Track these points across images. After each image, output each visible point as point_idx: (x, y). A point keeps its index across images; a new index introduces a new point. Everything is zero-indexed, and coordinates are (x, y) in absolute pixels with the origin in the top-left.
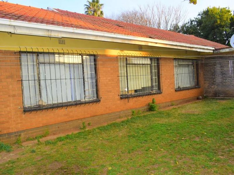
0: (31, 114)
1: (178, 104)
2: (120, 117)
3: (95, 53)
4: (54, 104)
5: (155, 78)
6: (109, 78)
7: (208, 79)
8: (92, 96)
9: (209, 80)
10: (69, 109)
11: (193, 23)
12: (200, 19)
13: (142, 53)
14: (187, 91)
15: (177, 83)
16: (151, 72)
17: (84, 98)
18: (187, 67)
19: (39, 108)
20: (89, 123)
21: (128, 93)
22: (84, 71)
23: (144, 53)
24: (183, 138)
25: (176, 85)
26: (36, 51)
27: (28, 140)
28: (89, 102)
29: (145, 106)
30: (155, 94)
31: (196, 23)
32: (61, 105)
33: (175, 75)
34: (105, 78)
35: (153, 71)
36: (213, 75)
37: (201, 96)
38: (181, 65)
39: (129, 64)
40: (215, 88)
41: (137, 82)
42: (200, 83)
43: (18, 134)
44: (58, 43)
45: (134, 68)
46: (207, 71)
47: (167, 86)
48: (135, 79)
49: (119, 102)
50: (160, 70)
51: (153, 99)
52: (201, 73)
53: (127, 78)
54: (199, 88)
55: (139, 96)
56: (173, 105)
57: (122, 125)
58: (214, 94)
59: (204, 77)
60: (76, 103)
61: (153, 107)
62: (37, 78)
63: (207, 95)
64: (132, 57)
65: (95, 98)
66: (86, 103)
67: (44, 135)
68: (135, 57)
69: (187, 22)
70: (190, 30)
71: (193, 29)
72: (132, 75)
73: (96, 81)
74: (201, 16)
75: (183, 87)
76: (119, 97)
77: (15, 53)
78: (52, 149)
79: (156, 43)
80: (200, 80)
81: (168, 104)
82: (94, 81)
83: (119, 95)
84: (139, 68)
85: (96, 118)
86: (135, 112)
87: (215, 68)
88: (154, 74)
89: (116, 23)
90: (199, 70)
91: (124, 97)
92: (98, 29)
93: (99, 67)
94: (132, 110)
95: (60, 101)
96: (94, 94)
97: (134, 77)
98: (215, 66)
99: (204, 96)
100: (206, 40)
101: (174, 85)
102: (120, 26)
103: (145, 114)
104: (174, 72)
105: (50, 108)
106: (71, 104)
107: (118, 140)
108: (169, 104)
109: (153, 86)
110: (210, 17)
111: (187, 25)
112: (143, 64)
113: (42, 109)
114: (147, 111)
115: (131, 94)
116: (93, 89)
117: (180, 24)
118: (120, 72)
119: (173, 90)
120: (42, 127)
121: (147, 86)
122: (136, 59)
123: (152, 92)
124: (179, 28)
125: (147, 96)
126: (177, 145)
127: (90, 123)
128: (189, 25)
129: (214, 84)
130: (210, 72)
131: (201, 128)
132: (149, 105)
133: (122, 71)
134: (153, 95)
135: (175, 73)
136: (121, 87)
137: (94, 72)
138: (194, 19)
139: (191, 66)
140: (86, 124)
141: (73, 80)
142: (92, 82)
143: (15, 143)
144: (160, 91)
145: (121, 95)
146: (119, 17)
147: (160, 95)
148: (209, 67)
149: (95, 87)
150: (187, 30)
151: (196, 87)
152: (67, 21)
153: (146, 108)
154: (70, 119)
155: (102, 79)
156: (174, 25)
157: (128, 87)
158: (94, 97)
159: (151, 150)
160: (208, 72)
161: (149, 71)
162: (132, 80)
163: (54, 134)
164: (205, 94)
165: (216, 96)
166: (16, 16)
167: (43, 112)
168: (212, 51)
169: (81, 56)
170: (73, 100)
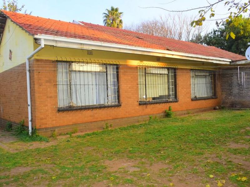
0: (63, 113)
1: (193, 113)
2: (138, 122)
3: (118, 63)
4: (82, 106)
5: (172, 87)
6: (129, 86)
7: (225, 90)
8: (114, 101)
9: (227, 91)
10: (95, 111)
11: (217, 33)
12: (224, 29)
13: (160, 63)
14: (203, 101)
15: (194, 93)
16: (168, 82)
17: (107, 103)
18: (204, 77)
19: (70, 109)
20: (110, 125)
21: (146, 100)
22: (108, 79)
23: (162, 64)
24: (191, 134)
25: (192, 94)
26: (70, 60)
27: (60, 134)
28: (111, 106)
29: (162, 112)
30: (171, 102)
31: (219, 33)
32: (88, 107)
33: (192, 85)
34: (126, 86)
35: (170, 80)
36: (230, 86)
37: (217, 106)
38: (197, 75)
39: (148, 73)
40: (232, 99)
41: (155, 90)
42: (217, 94)
43: (53, 129)
44: (87, 54)
45: (152, 77)
46: (224, 82)
47: (184, 95)
48: (152, 88)
49: (138, 107)
50: (177, 80)
51: (170, 106)
52: (218, 83)
53: (146, 86)
54: (216, 98)
55: (157, 103)
56: (189, 114)
57: (140, 127)
58: (231, 105)
59: (221, 88)
60: (100, 106)
61: (170, 114)
62: (69, 83)
63: (224, 106)
64: (151, 67)
65: (117, 103)
66: (108, 107)
67: (73, 132)
68: (153, 67)
69: (210, 32)
70: (213, 40)
71: (216, 40)
72: (150, 83)
73: (118, 88)
74: (225, 26)
75: (199, 97)
76: (138, 103)
77: (53, 62)
78: (83, 140)
79: (173, 55)
80: (217, 91)
81: (184, 112)
82: (116, 88)
83: (137, 101)
84: (157, 77)
85: (117, 121)
86: (152, 117)
87: (232, 79)
88: (171, 84)
89: (136, 35)
90: (217, 81)
91: (143, 104)
92: (120, 42)
93: (121, 75)
94: (149, 116)
95: (87, 104)
96: (115, 99)
97: (152, 85)
98: (232, 78)
99: (221, 106)
100: (227, 52)
101: (191, 94)
102: (140, 38)
103: (162, 120)
104: (190, 82)
105: (79, 109)
106: (96, 106)
107: (137, 135)
108: (186, 112)
109: (170, 94)
110: (234, 28)
111: (210, 35)
112: (161, 74)
113: (73, 110)
114: (164, 117)
115: (149, 101)
116: (115, 95)
117: (203, 35)
118: (139, 80)
119: (189, 100)
120: (72, 125)
121: (164, 94)
122: (155, 69)
123: (168, 100)
124: (201, 38)
125: (164, 104)
126: (184, 138)
127: (112, 125)
128: (212, 35)
129: (231, 95)
130: (227, 83)
131: (208, 129)
132: (165, 112)
133: (141, 80)
134: (170, 103)
135: (192, 83)
136: (140, 94)
137: (116, 80)
138: (218, 29)
139: (208, 77)
140: (109, 125)
141: (97, 86)
142: (115, 88)
143: (50, 137)
144: (177, 100)
145: (140, 102)
146: (139, 27)
147: (176, 103)
148: (227, 78)
149: (117, 93)
150: (210, 41)
151: (213, 97)
152: (94, 35)
153: (162, 114)
154: (95, 120)
155: (123, 86)
156: (196, 34)
157: (147, 94)
158: (115, 102)
159: (163, 140)
160: (226, 83)
161: (166, 80)
162: (150, 88)
163: (82, 132)
164: (222, 104)
165: (233, 106)
166: (54, 32)
167: (73, 113)
168: (229, 63)
169: (105, 66)
170: (98, 104)
